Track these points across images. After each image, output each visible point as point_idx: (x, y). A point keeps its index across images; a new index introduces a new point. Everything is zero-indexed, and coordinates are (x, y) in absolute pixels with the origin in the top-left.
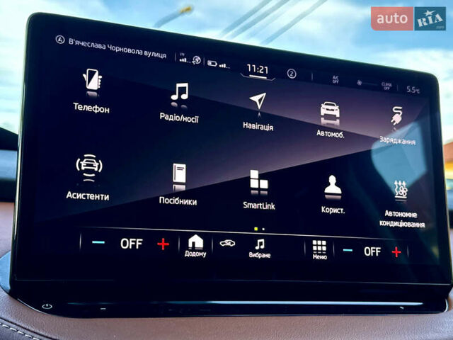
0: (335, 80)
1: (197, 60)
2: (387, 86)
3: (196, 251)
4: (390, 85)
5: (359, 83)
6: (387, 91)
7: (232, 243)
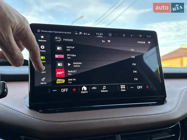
0: (124, 35)
1: (81, 33)
2: (141, 36)
3: (84, 91)
4: (141, 35)
5: (132, 36)
6: (140, 37)
7: (95, 88)
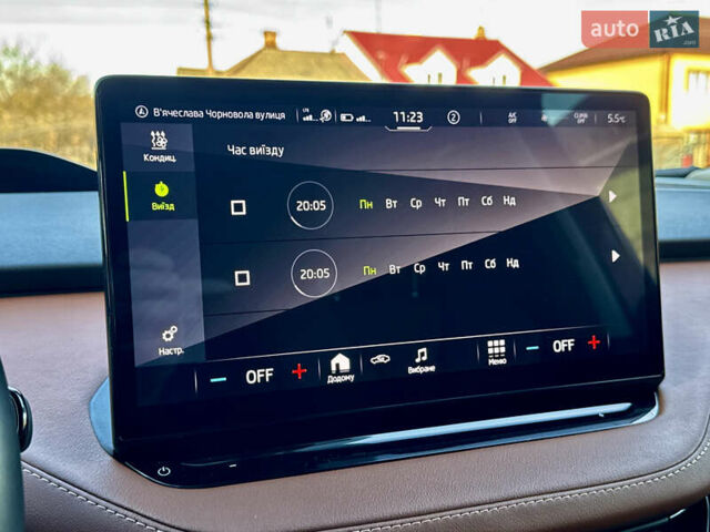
1: (327, 115)
3: (341, 374)
6: (581, 124)
7: (386, 359)
